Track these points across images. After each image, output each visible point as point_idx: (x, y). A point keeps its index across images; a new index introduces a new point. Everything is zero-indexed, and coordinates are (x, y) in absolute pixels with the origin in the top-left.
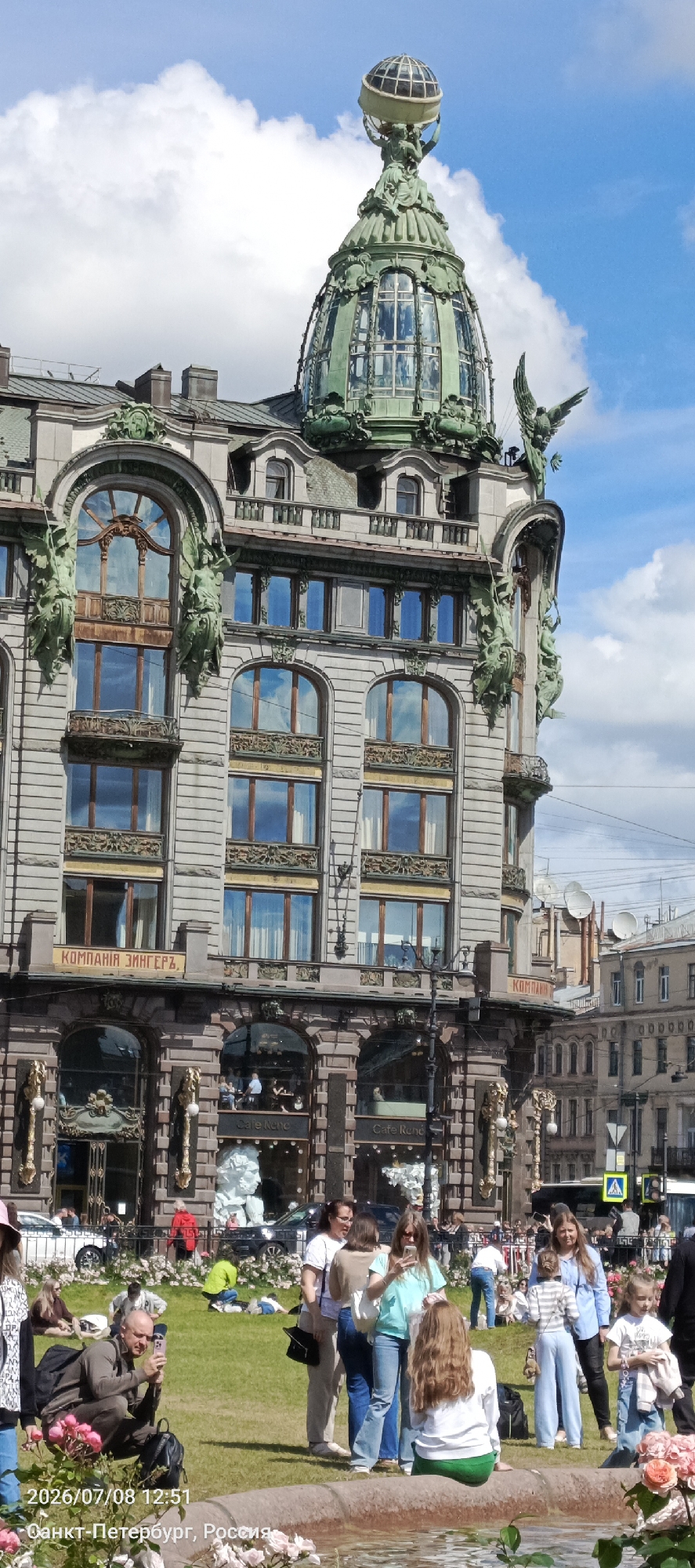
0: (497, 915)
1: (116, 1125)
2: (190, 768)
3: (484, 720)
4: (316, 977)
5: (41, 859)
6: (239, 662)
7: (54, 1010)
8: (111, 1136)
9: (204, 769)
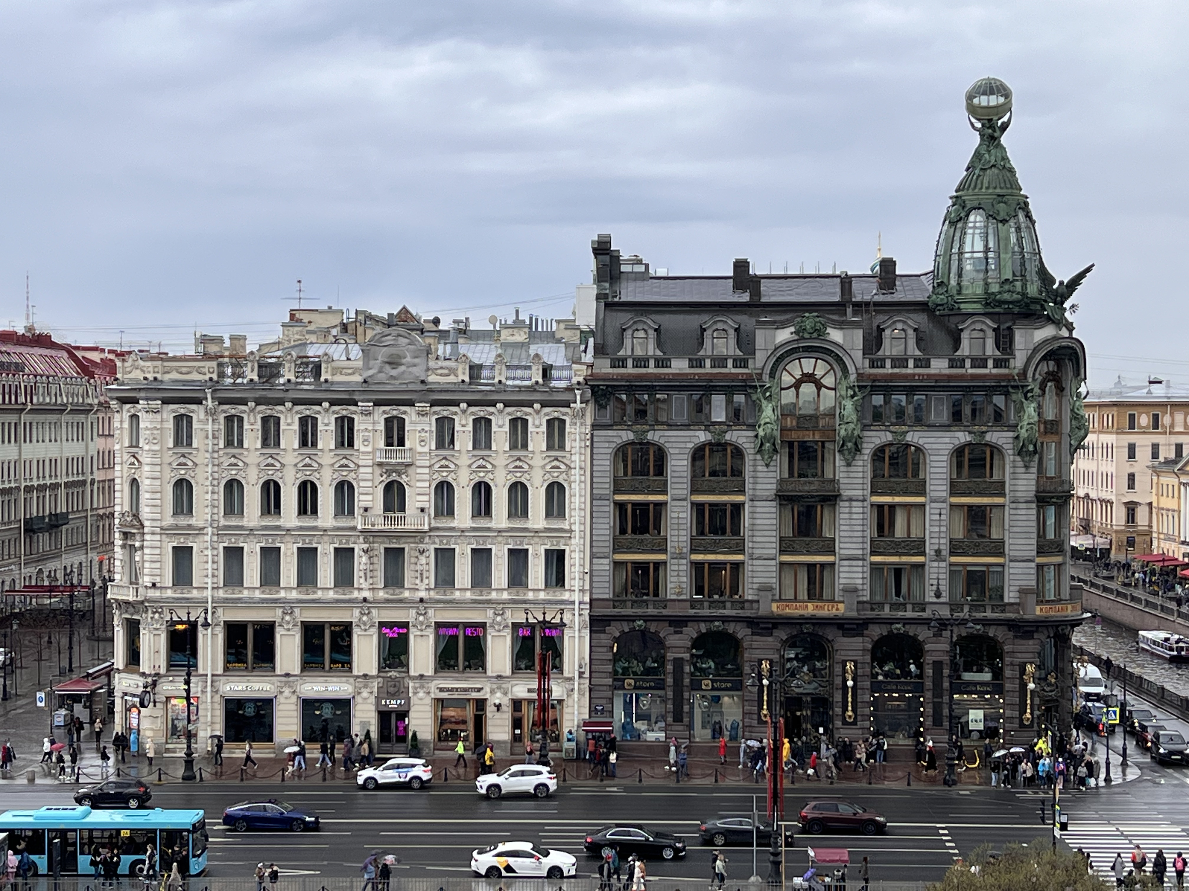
1: (816, 689)
2: (847, 504)
3: (1021, 464)
4: (924, 610)
5: (765, 557)
6: (873, 445)
7: (776, 632)
8: (812, 694)
9: (854, 504)
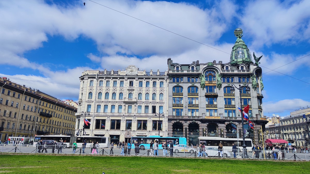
0: (258, 111)
2: (219, 97)
3: (254, 90)
4: (236, 119)
5: (203, 108)
6: (224, 86)
